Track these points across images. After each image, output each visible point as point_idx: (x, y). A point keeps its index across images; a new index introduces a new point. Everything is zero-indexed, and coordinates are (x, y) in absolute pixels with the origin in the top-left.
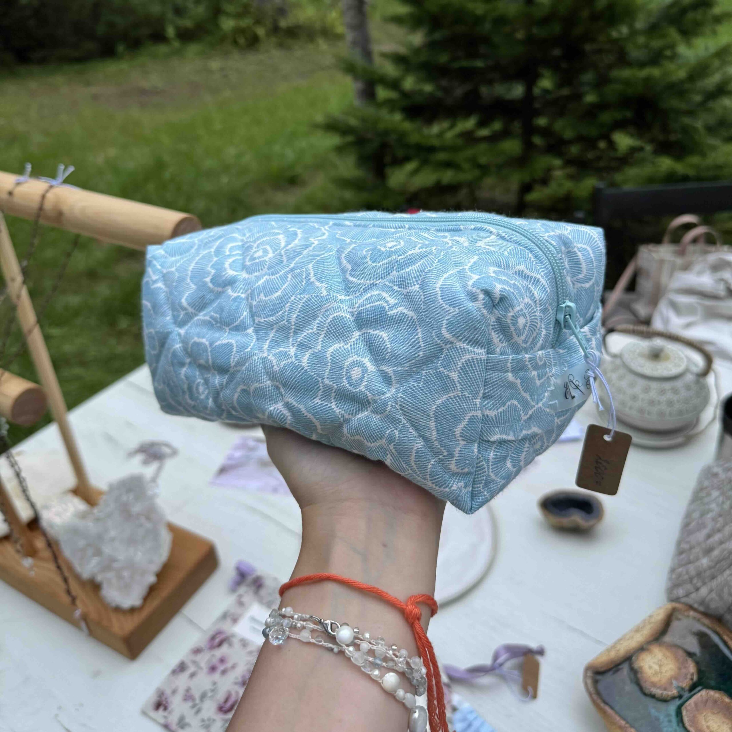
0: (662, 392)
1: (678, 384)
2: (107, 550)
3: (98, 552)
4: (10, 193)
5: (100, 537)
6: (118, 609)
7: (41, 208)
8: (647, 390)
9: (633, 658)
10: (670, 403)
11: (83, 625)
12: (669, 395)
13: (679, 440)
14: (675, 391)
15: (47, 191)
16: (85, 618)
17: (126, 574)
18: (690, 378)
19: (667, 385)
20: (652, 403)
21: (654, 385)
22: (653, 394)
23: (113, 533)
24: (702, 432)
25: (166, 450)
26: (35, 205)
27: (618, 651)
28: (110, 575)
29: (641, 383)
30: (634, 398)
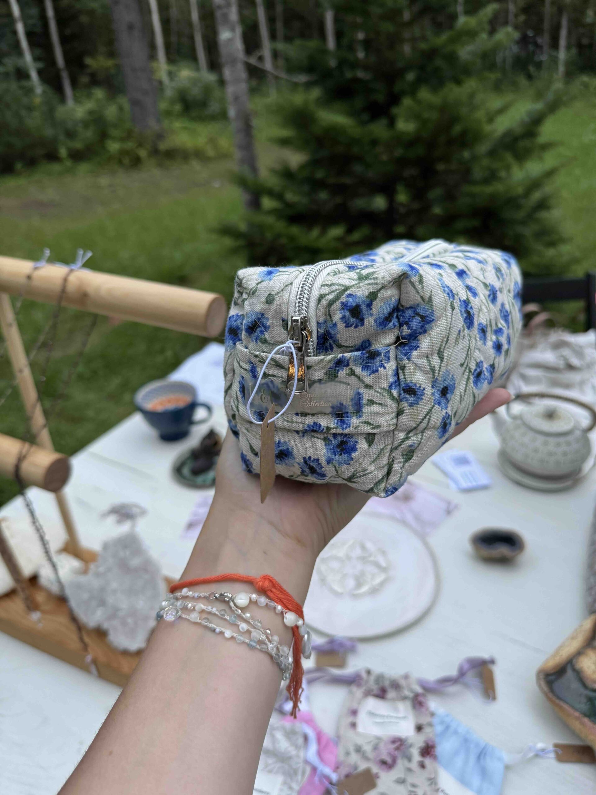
0: (558, 445)
1: (570, 438)
2: (110, 600)
3: (102, 603)
4: (29, 277)
5: (102, 590)
6: (126, 653)
7: (64, 290)
8: (546, 444)
9: (574, 661)
10: (565, 454)
11: (93, 669)
12: (564, 448)
13: (569, 483)
14: (568, 444)
15: (68, 275)
16: (95, 662)
17: (130, 620)
18: (578, 433)
19: (562, 440)
20: (550, 454)
21: (552, 440)
22: (551, 447)
23: (114, 585)
24: (585, 477)
25: (135, 510)
26: (57, 287)
27: (562, 655)
28: (116, 623)
29: (541, 439)
30: (536, 451)
